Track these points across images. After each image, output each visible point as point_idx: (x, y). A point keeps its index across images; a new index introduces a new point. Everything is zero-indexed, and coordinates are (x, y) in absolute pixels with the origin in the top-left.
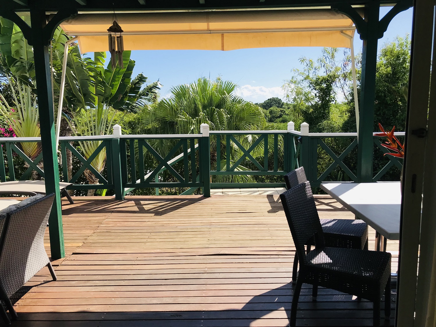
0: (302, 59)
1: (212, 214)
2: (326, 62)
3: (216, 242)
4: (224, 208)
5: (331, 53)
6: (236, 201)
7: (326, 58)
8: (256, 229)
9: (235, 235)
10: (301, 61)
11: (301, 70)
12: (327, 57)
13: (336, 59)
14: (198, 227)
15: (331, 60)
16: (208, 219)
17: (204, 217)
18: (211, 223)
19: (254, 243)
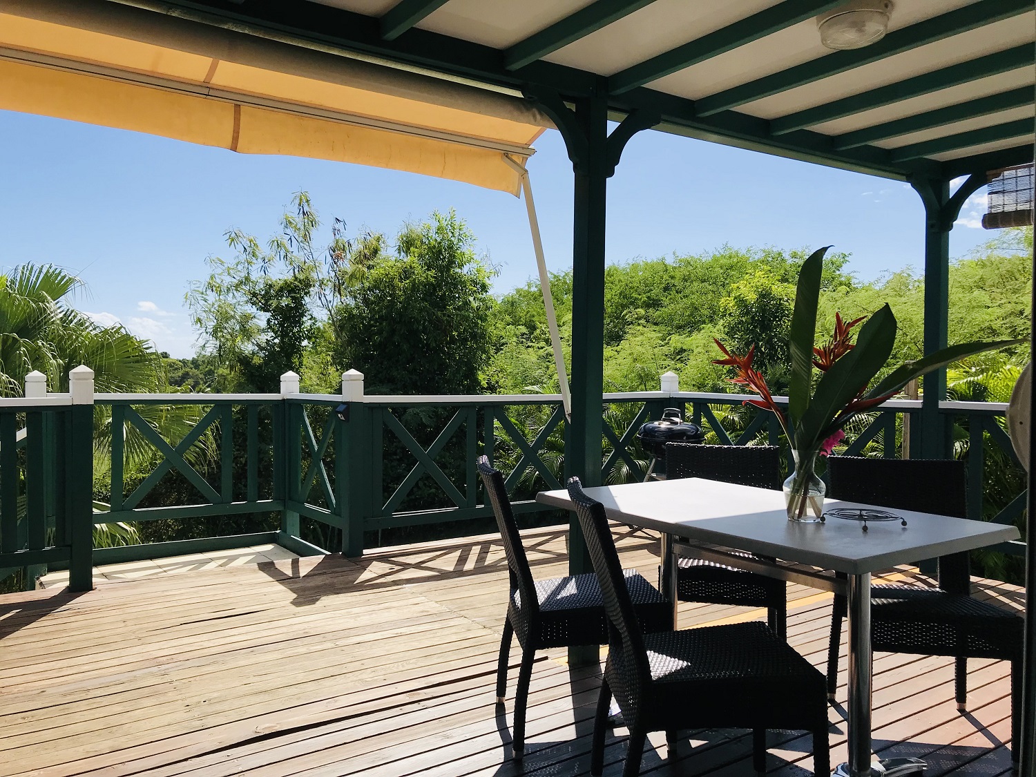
0: (233, 235)
1: (140, 636)
2: (291, 250)
3: (218, 707)
4: (164, 611)
5: (302, 228)
6: (183, 591)
7: (290, 239)
8: (303, 650)
9: (258, 679)
10: (229, 238)
11: (230, 261)
12: (293, 238)
13: (313, 243)
14: (123, 678)
15: (301, 244)
16: (135, 650)
17: (114, 646)
18: (158, 660)
19: (328, 687)
